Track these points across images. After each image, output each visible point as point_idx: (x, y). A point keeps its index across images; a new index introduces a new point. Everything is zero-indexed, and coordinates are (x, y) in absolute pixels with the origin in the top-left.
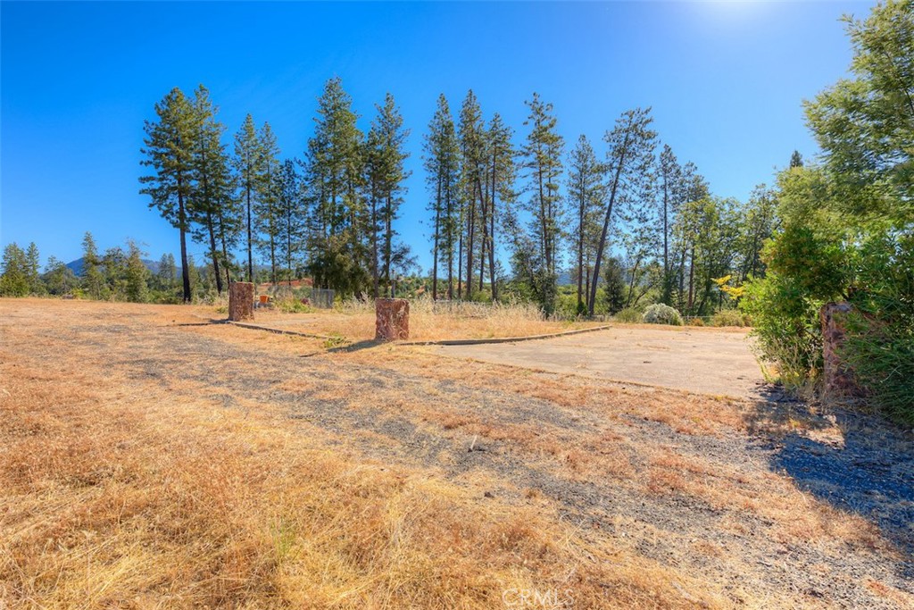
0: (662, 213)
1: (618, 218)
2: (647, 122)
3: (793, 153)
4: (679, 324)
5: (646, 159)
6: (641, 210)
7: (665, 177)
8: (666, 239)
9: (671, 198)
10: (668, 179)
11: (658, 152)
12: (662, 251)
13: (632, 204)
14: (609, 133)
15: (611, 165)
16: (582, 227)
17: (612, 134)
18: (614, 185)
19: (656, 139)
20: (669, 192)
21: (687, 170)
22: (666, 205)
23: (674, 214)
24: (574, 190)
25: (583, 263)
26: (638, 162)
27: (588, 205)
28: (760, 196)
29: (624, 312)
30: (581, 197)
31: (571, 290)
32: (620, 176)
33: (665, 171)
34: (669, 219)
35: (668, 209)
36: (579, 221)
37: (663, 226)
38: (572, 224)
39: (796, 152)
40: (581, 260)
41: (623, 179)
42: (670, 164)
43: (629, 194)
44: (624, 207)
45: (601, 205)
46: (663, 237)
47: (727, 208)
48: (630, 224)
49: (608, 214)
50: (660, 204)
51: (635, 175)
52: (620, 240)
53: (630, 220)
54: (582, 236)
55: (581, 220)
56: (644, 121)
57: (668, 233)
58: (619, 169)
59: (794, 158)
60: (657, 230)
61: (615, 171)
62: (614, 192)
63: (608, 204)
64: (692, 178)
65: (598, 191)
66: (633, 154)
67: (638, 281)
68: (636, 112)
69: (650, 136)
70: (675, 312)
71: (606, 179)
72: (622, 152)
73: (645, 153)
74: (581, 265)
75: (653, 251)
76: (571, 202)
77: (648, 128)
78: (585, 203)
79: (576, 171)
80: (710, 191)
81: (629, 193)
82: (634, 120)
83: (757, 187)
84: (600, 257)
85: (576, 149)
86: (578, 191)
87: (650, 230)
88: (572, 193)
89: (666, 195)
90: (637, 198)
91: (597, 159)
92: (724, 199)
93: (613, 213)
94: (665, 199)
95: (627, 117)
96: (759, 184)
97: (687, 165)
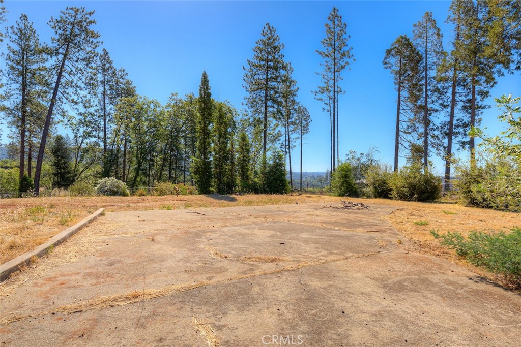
0: (102, 103)
1: (64, 100)
2: (91, 22)
3: (203, 72)
4: (127, 196)
5: (90, 54)
6: (86, 97)
7: (104, 75)
8: (105, 125)
9: (109, 92)
10: (106, 77)
11: (99, 50)
12: (102, 134)
13: (78, 89)
14: (54, 20)
15: (57, 50)
16: (25, 102)
17: (58, 22)
18: (60, 69)
19: (99, 39)
20: (107, 88)
21: (120, 73)
22: (104, 98)
23: (112, 106)
24: (14, 65)
25: (26, 139)
26: (82, 55)
27: (31, 83)
28: (174, 102)
29: (76, 186)
30: (23, 74)
31: (8, 165)
32: (66, 63)
33: (104, 70)
34: (108, 109)
35: (107, 101)
36: (21, 97)
37: (102, 114)
38: (12, 99)
39: (205, 72)
40: (23, 135)
41: (68, 65)
42: (108, 65)
43: (75, 81)
44: (70, 91)
45: (47, 85)
46: (102, 123)
47: (152, 106)
48: (76, 106)
49: (55, 94)
50: (100, 96)
51: (81, 65)
52: (65, 120)
53: (76, 103)
54: (24, 112)
55: (23, 96)
56: (88, 21)
57: (107, 120)
58: (65, 55)
59: (204, 76)
60: (99, 117)
61: (61, 57)
62: (60, 76)
63: (54, 85)
64: (124, 82)
65: (42, 73)
66: (79, 46)
67: (82, 157)
68: (81, 10)
69: (93, 35)
70: (123, 184)
71: (51, 62)
72: (68, 40)
73: (89, 49)
74: (23, 141)
75: (94, 133)
76: (11, 76)
77: (91, 28)
78: (28, 81)
79: (17, 48)
80: (137, 93)
81: (75, 79)
82: (79, 16)
83: (173, 95)
84: (46, 134)
85: (16, 26)
86: (20, 68)
87: (92, 115)
88: (12, 68)
89: (104, 89)
90: (83, 86)
91: (40, 42)
92: (150, 100)
93: (59, 94)
94: (104, 92)
95: (73, 13)
96: (174, 93)
97: (120, 70)
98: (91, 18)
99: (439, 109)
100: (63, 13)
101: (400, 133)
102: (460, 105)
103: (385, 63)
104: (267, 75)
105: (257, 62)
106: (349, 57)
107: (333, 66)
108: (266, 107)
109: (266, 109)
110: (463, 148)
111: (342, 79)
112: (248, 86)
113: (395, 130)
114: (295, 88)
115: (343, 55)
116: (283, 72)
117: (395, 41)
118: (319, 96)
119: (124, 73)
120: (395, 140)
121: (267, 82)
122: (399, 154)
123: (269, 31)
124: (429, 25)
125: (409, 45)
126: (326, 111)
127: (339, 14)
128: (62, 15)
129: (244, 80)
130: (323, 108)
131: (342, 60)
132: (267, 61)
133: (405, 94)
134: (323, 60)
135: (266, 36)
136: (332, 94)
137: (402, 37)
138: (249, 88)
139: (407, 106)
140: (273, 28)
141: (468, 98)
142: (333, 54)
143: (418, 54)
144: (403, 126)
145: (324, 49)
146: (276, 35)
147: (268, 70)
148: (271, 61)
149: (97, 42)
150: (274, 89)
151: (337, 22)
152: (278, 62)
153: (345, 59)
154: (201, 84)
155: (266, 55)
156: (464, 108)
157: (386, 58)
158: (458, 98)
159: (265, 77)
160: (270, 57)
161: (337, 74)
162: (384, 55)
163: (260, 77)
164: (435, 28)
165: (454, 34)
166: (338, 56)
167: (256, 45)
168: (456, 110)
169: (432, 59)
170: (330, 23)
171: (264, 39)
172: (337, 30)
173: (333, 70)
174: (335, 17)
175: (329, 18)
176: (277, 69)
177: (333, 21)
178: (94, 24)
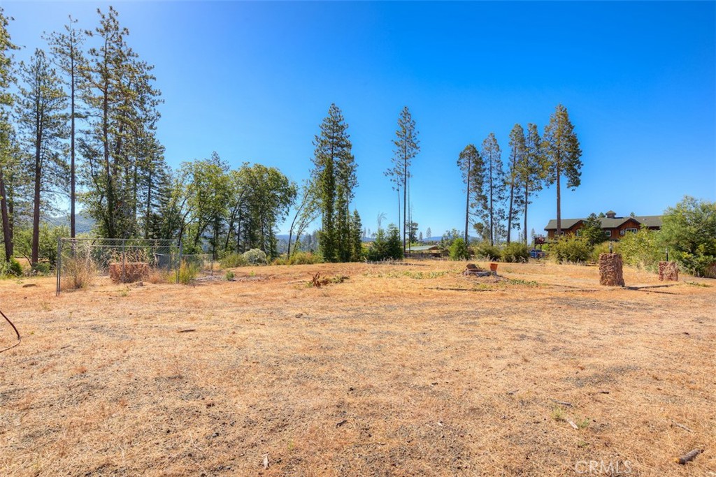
98: (149, 73)
101: (469, 214)
103: (458, 162)
104: (332, 151)
105: (324, 138)
106: (417, 148)
107: (404, 154)
113: (466, 212)
114: (355, 164)
116: (347, 149)
117: (466, 148)
118: (390, 177)
121: (332, 157)
123: (334, 111)
124: (493, 142)
125: (475, 151)
127: (409, 112)
130: (393, 188)
131: (411, 150)
132: (333, 138)
133: (472, 187)
134: (396, 148)
135: (332, 115)
136: (404, 177)
137: (470, 145)
139: (473, 195)
140: (338, 108)
142: (405, 144)
143: (481, 158)
144: (472, 210)
145: (398, 140)
146: (341, 116)
147: (333, 146)
148: (336, 138)
151: (407, 119)
152: (343, 140)
153: (415, 150)
155: (332, 133)
157: (459, 159)
159: (331, 153)
160: (335, 135)
161: (407, 161)
162: (458, 157)
164: (497, 145)
165: (512, 153)
166: (408, 146)
167: (323, 122)
169: (494, 164)
170: (402, 119)
171: (330, 117)
172: (408, 125)
173: (404, 157)
174: (406, 114)
175: (401, 114)
176: (342, 146)
177: (405, 117)
178: (154, 80)
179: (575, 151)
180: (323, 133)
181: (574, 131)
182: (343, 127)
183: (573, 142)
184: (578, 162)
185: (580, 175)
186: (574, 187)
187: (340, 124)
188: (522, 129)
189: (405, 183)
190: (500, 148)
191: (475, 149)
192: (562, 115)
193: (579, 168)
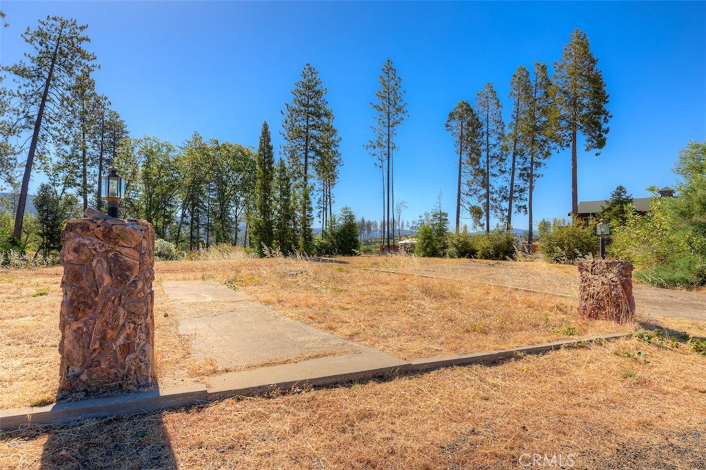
2: (82, 39)
18: (43, 98)
41: (54, 93)
49: (37, 130)
59: (264, 126)
69: (87, 56)
80: (127, 129)
92: (162, 142)
93: (42, 130)
95: (57, 24)
98: (82, 34)
99: (497, 173)
100: (43, 23)
101: (461, 194)
102: (517, 172)
103: (447, 126)
104: (308, 123)
105: (296, 106)
106: (403, 113)
107: (387, 120)
108: (306, 157)
109: (306, 161)
110: (519, 211)
111: (396, 135)
112: (286, 133)
113: (457, 191)
114: (337, 138)
115: (399, 110)
116: (325, 119)
117: (457, 105)
118: (371, 150)
119: (107, 102)
120: (456, 201)
121: (307, 129)
122: (461, 215)
123: (310, 73)
124: (490, 95)
125: (469, 110)
126: (378, 167)
127: (393, 66)
128: (42, 26)
129: (283, 126)
130: (375, 164)
131: (396, 116)
132: (307, 105)
133: (465, 157)
134: (377, 114)
135: (307, 78)
136: (386, 149)
137: (463, 102)
138: (287, 136)
139: (468, 169)
140: (314, 69)
141: (524, 166)
142: (387, 108)
143: (477, 119)
144: (465, 188)
145: (379, 102)
146: (317, 78)
147: (308, 117)
148: (312, 106)
149: (93, 66)
150: (314, 137)
151: (391, 75)
152: (320, 109)
153: (400, 115)
154: (261, 135)
155: (307, 100)
156: (521, 175)
157: (449, 121)
158: (517, 166)
159: (305, 124)
160: (311, 102)
161: (391, 129)
162: (447, 118)
163: (301, 124)
164: (496, 99)
165: (514, 108)
166: (392, 110)
167: (296, 87)
168: (515, 177)
169: (492, 126)
170: (384, 76)
171: (305, 81)
172: (392, 83)
173: (387, 125)
174: (389, 69)
175: (383, 70)
176: (319, 116)
177: (388, 73)
178: (88, 42)
179: (599, 96)
180: (295, 100)
181: (598, 67)
182: (319, 92)
183: (596, 83)
184: (605, 113)
185: (607, 131)
186: (598, 150)
187: (316, 89)
188: (528, 73)
189: (389, 157)
190: (500, 103)
191: (469, 106)
192: (578, 43)
193: (606, 121)
